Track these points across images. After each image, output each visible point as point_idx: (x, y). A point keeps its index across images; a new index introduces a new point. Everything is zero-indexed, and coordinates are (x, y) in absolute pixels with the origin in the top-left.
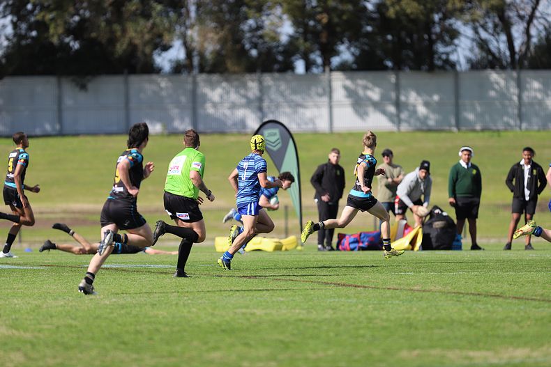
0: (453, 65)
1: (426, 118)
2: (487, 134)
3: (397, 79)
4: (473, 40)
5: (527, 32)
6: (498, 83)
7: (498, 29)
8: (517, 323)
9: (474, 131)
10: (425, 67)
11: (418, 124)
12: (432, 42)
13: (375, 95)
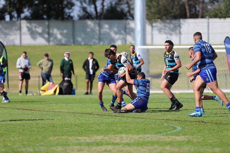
0: (72, 18)
1: (61, 40)
2: (86, 47)
3: (49, 23)
4: (80, 7)
5: (102, 4)
6: (91, 25)
7: (91, 2)
8: (98, 125)
9: (80, 45)
10: (60, 18)
11: (58, 43)
12: (63, 8)
13: (40, 30)
